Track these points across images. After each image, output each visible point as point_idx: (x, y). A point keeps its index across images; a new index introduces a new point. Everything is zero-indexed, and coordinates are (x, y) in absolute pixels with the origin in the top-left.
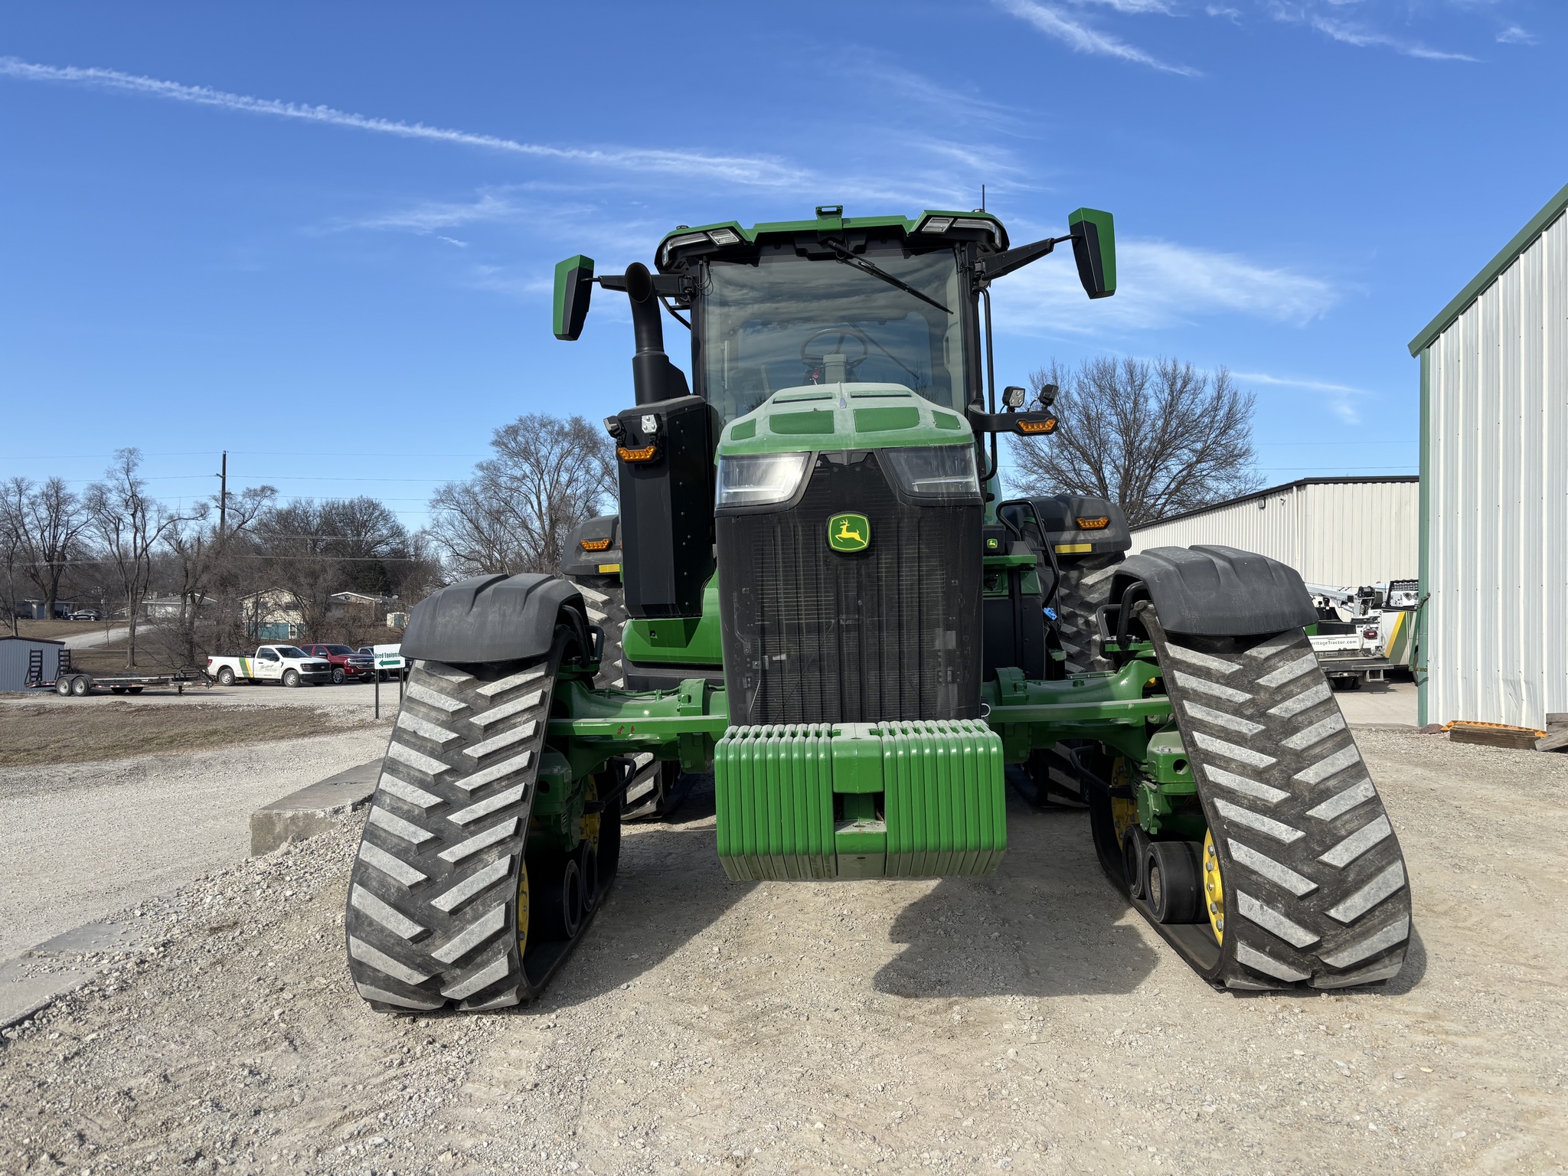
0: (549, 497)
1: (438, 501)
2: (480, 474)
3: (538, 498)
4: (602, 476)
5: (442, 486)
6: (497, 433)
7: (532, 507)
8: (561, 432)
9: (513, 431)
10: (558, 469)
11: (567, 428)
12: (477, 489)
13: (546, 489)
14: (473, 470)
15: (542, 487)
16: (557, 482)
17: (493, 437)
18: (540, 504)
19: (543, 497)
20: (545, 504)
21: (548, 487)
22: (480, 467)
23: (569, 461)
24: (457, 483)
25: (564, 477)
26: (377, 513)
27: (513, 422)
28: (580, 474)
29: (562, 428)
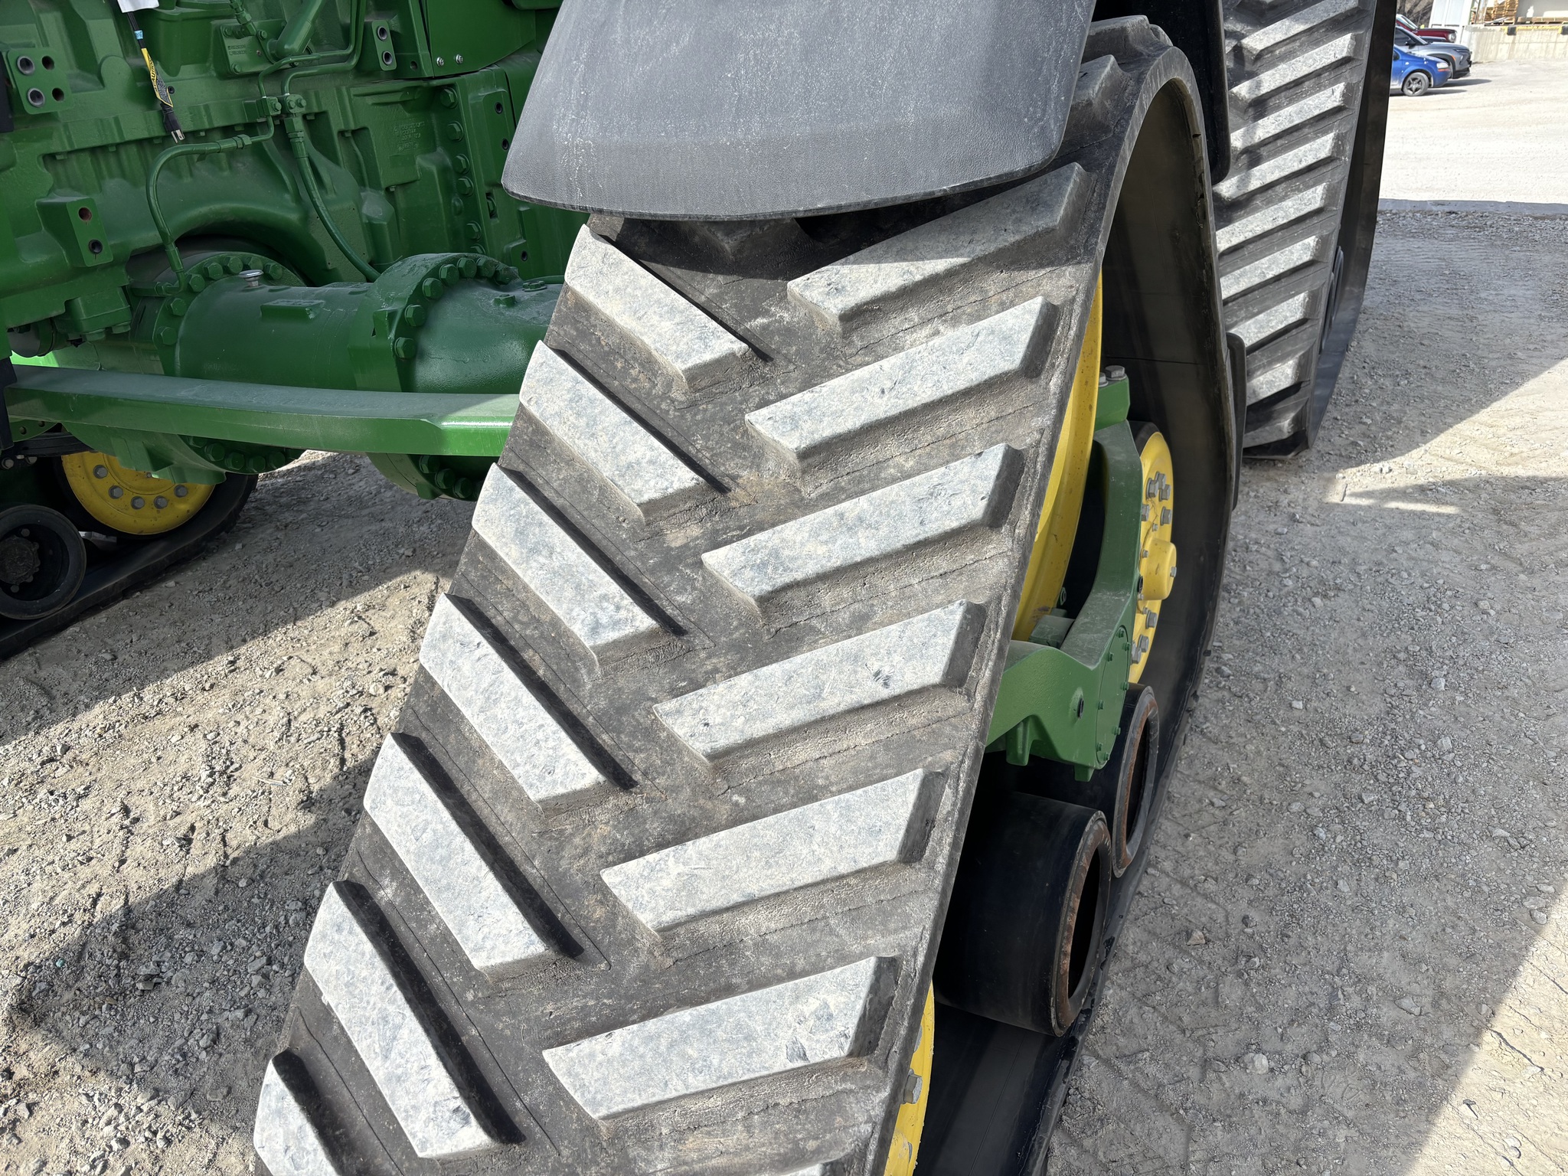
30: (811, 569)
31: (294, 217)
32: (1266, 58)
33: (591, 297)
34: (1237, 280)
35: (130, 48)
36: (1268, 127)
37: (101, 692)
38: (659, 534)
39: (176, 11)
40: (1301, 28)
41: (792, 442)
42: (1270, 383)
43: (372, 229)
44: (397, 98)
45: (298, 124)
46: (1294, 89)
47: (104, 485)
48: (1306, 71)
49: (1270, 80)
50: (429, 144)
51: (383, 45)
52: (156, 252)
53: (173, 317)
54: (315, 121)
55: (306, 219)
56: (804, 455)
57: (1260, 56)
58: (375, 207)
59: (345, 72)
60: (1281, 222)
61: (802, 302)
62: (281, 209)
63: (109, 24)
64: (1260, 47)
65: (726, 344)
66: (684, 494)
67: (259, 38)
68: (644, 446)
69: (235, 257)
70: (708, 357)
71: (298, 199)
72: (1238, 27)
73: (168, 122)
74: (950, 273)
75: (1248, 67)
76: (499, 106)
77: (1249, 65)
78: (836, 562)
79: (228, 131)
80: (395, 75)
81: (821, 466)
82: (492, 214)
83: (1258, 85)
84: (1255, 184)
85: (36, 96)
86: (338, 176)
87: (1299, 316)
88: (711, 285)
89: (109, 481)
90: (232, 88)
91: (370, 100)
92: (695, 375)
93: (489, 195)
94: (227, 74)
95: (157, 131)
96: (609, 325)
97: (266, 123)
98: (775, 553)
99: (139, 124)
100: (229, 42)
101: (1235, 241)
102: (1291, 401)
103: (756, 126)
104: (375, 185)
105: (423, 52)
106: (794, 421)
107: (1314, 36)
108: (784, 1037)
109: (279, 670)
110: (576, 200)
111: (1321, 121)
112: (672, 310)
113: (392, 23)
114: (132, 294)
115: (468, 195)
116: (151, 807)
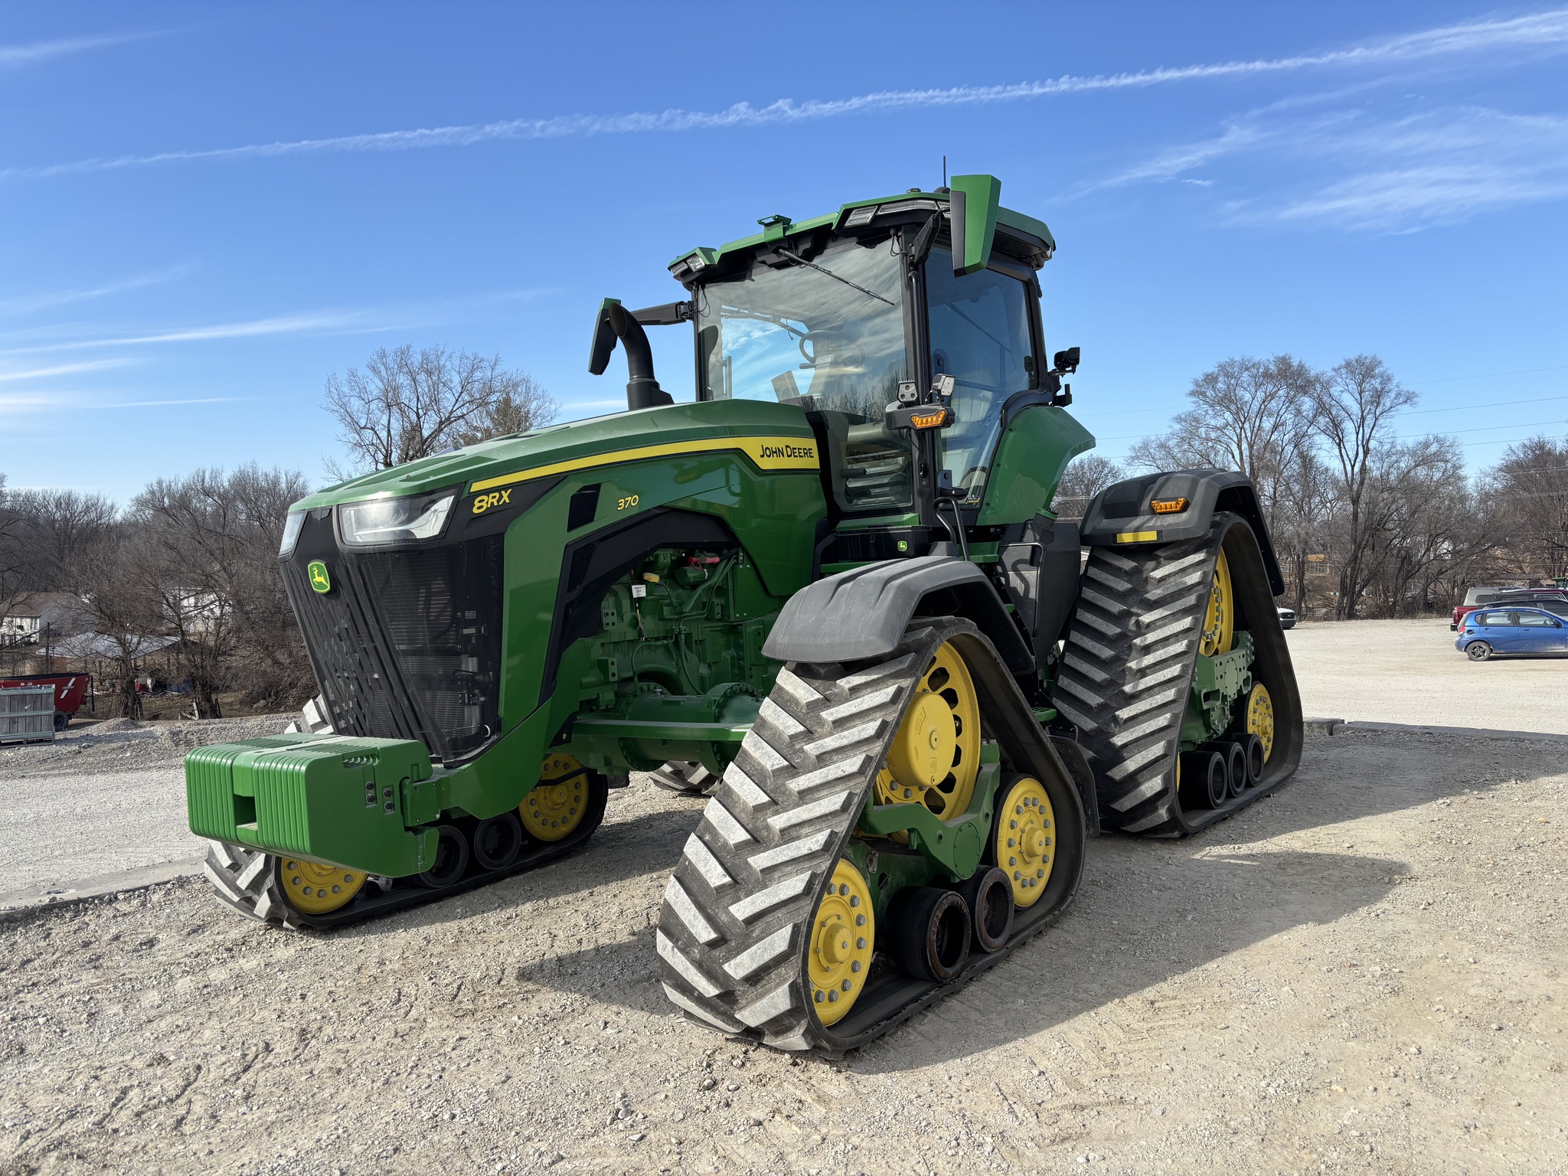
0: (1251, 447)
1: (1133, 458)
2: (1178, 427)
3: (1240, 447)
4: (1315, 416)
5: (1138, 442)
6: (1196, 383)
7: (1233, 457)
8: (1267, 375)
9: (1211, 379)
10: (1260, 414)
11: (1272, 367)
12: (1171, 443)
13: (1246, 437)
14: (1170, 423)
15: (1243, 435)
16: (1258, 430)
17: (1191, 387)
18: (1241, 453)
19: (1245, 446)
20: (1246, 453)
21: (1249, 434)
22: (1179, 419)
23: (1273, 405)
24: (1153, 438)
25: (1267, 424)
26: (1106, 471)
27: (1211, 368)
28: (1289, 417)
29: (1267, 369)
30: (830, 748)
31: (675, 671)
32: (1150, 627)
33: (783, 685)
34: (1132, 733)
35: (633, 609)
36: (1149, 660)
37: (529, 899)
38: (793, 745)
39: (650, 597)
40: (1168, 613)
41: (831, 719)
42: (1151, 788)
43: (702, 678)
44: (719, 629)
45: (683, 637)
46: (1165, 641)
47: (534, 809)
48: (1169, 633)
49: (1151, 637)
50: (728, 647)
51: (718, 609)
52: (630, 680)
53: (628, 703)
54: (688, 636)
55: (679, 672)
56: (834, 722)
57: (1148, 625)
58: (704, 670)
59: (700, 619)
60: (1154, 705)
61: (840, 686)
62: (670, 667)
63: (628, 602)
64: (1148, 621)
65: (817, 696)
66: (801, 733)
67: (675, 607)
68: (792, 722)
69: (652, 685)
70: (812, 699)
71: (677, 664)
72: (1140, 611)
73: (640, 635)
74: (878, 679)
75: (1143, 631)
76: (759, 633)
77: (1142, 629)
78: (837, 746)
79: (657, 639)
80: (720, 620)
81: (839, 726)
82: (751, 677)
83: (1145, 640)
84: (1141, 687)
85: (608, 624)
86: (693, 657)
87: (1161, 753)
88: (817, 683)
89: (534, 808)
90: (661, 623)
91: (708, 629)
92: (809, 704)
93: (750, 669)
94: (662, 619)
95: (636, 638)
96: (788, 693)
97: (672, 637)
98: (822, 745)
99: (631, 635)
100: (664, 608)
101: (1131, 714)
102: (1165, 799)
103: (828, 640)
104: (704, 661)
105: (732, 612)
106: (832, 714)
107: (1176, 616)
108: (807, 846)
109: (615, 896)
110: (781, 657)
111: (1176, 657)
112: (805, 688)
113: (722, 601)
114: (617, 695)
115: (741, 668)
116: (561, 933)
